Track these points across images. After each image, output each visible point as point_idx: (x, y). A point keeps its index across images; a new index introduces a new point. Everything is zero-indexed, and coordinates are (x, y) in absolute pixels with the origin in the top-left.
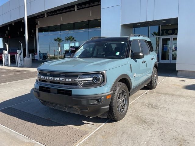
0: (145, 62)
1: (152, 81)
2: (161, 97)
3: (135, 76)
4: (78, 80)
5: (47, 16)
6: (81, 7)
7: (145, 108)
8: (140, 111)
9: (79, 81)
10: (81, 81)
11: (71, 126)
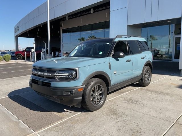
0: (130, 61)
1: (143, 79)
2: (147, 94)
3: (115, 74)
4: (55, 74)
5: (69, 19)
6: (98, 10)
7: (125, 102)
8: (117, 105)
9: (56, 76)
10: (59, 76)
11: (53, 112)
